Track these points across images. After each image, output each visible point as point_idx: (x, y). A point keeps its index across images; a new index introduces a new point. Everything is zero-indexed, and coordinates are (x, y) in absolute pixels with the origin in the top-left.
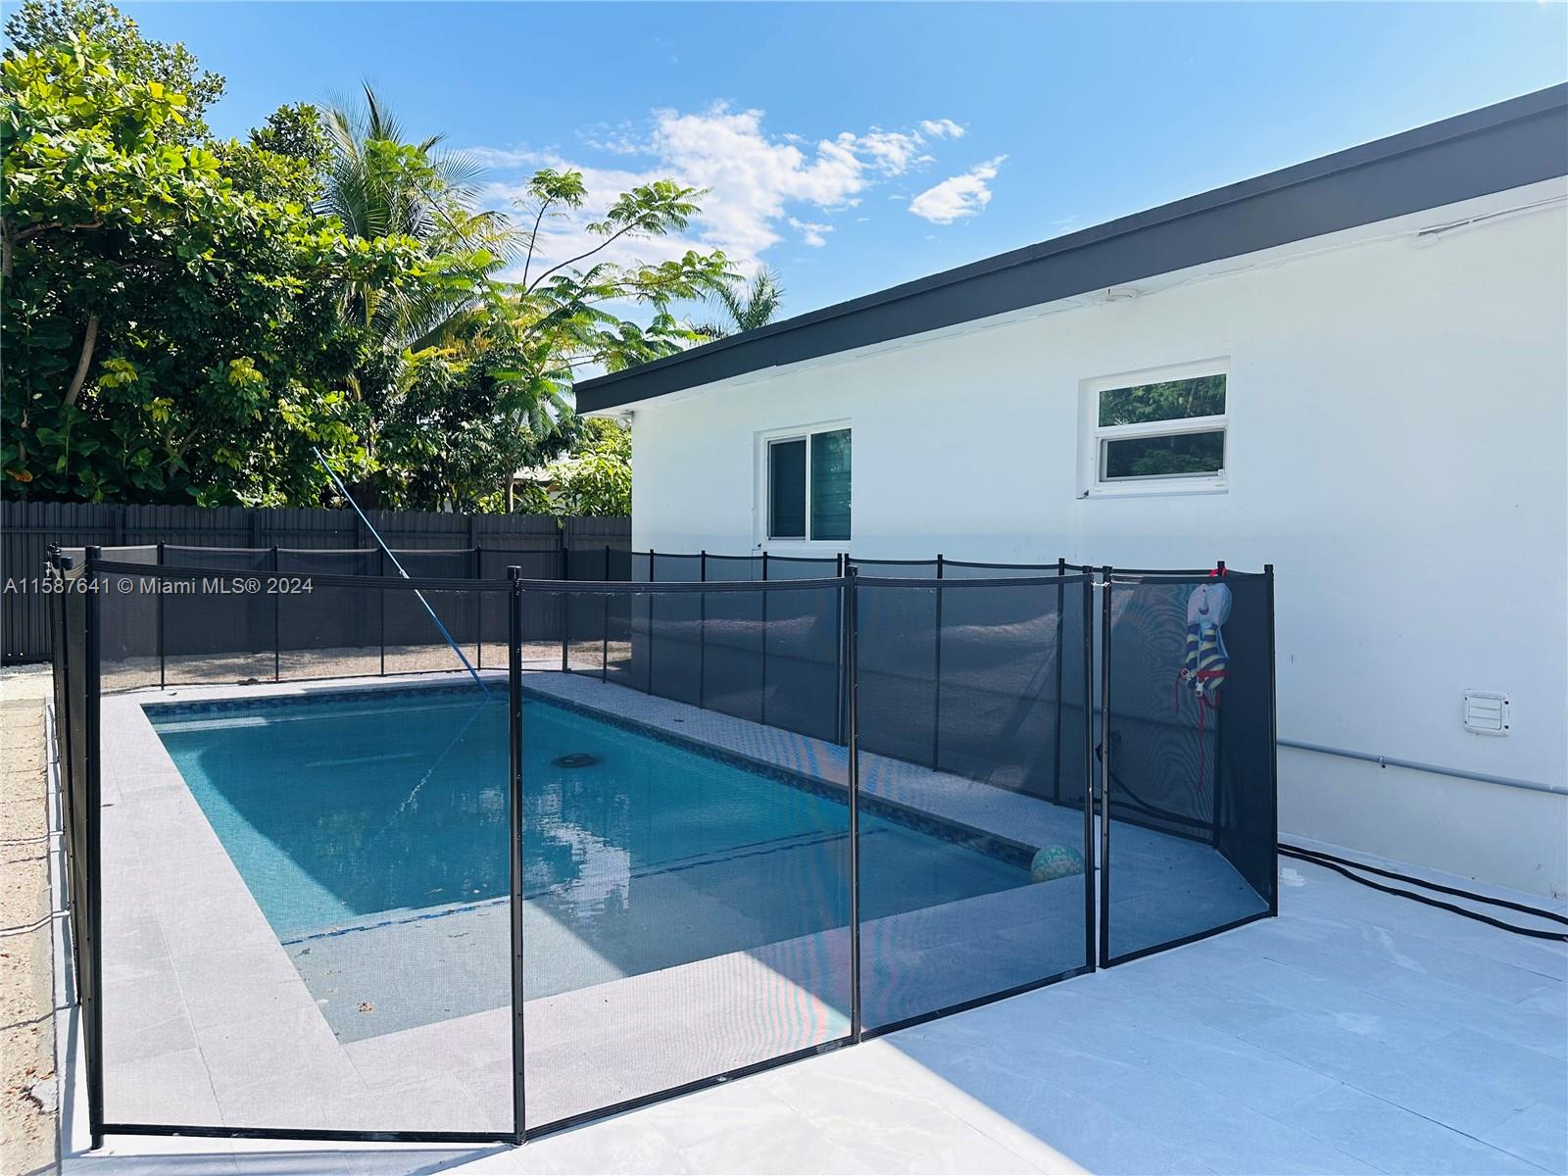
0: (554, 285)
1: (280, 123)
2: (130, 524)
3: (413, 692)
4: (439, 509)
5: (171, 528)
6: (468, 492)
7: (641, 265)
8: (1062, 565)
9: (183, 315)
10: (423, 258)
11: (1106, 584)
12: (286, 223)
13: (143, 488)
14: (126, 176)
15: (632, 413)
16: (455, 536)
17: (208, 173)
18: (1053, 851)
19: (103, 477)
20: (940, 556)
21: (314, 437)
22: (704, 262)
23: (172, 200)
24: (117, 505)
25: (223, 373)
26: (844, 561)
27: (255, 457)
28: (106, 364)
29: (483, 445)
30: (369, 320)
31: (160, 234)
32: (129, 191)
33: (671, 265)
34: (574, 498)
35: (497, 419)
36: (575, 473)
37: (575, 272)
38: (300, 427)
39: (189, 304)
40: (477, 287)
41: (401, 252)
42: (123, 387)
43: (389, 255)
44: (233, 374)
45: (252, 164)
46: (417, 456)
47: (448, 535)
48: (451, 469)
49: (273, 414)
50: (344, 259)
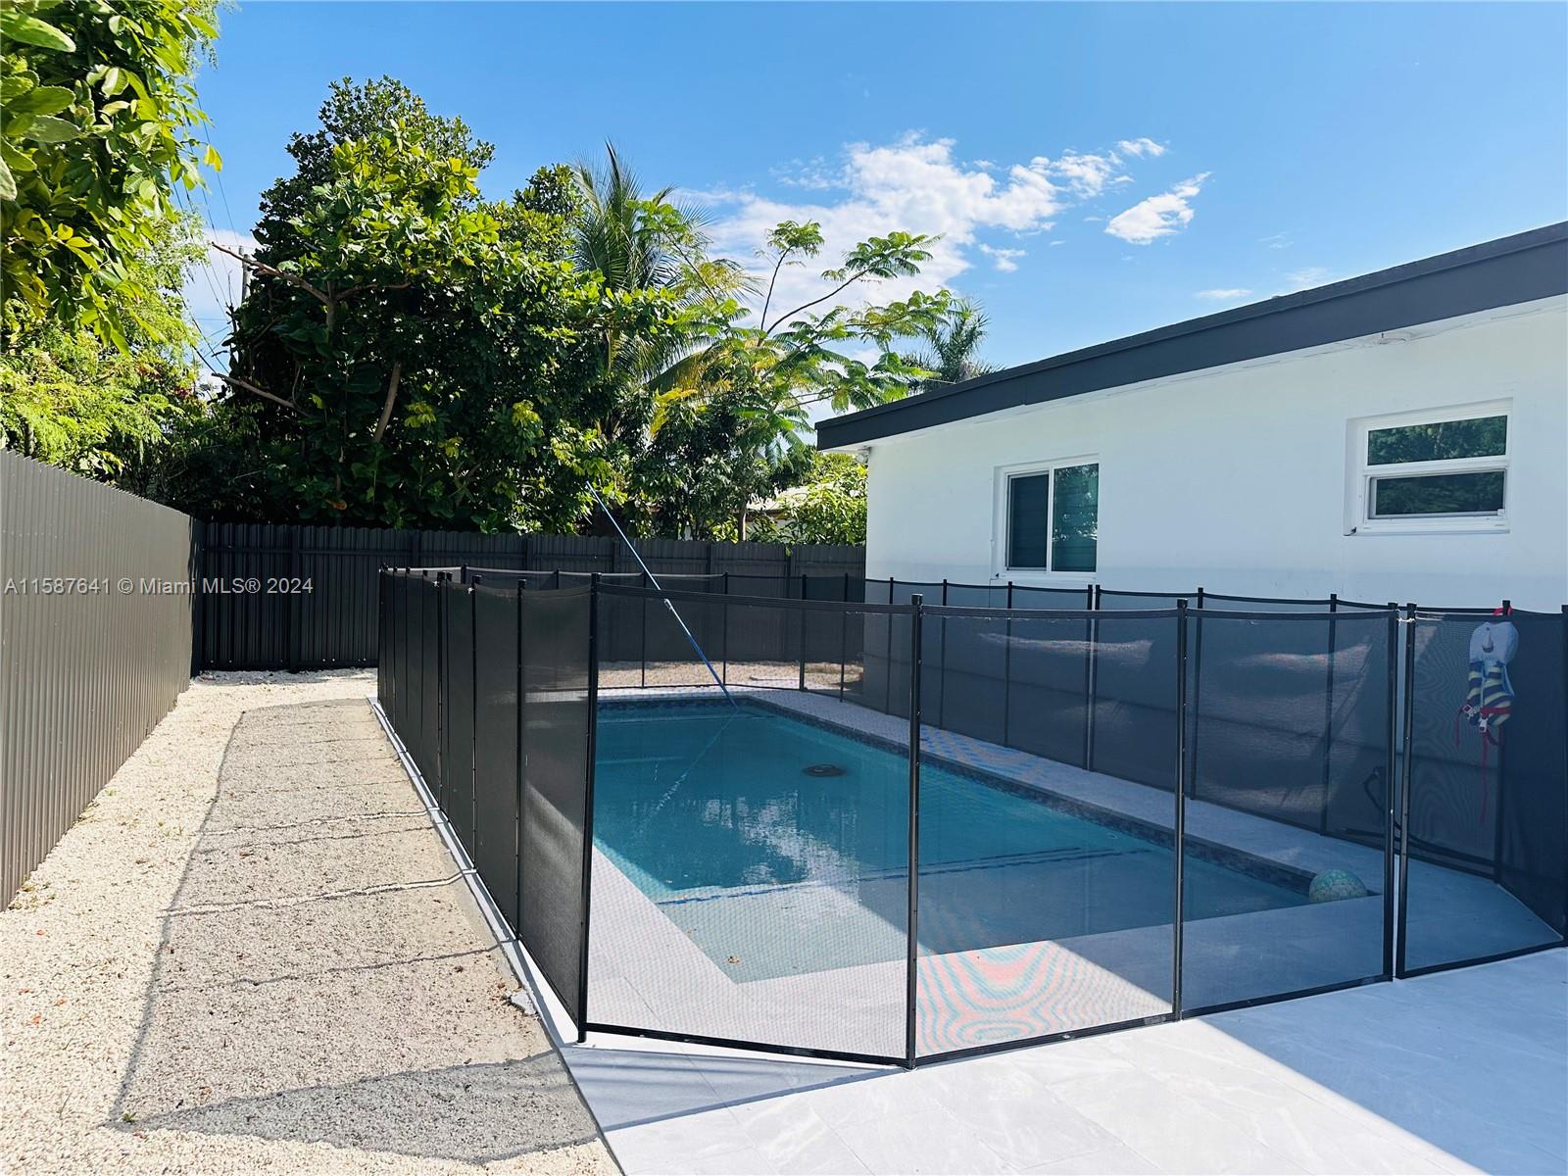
0: (795, 330)
1: (539, 184)
2: (425, 546)
3: (673, 703)
4: (680, 538)
5: (457, 552)
6: (704, 522)
7: (869, 306)
8: (1334, 601)
9: (475, 364)
10: (677, 308)
11: (1411, 620)
12: (560, 279)
13: (436, 515)
14: (436, 244)
15: (870, 449)
16: (695, 561)
17: (490, 234)
18: (1334, 875)
19: (404, 506)
20: (1201, 590)
21: (580, 472)
22: (929, 301)
23: (472, 263)
24: (414, 531)
25: (506, 414)
26: (1095, 593)
27: (527, 489)
28: (410, 407)
29: (723, 478)
30: (611, 362)
31: (452, 291)
32: (438, 257)
33: (897, 305)
34: (801, 528)
35: (734, 454)
36: (803, 504)
37: (812, 317)
38: (568, 463)
39: (479, 354)
40: (723, 334)
41: (659, 303)
42: (423, 427)
43: (649, 306)
44: (516, 415)
45: (519, 223)
46: (665, 489)
47: (690, 561)
48: (693, 502)
49: (546, 451)
50: (609, 311)
